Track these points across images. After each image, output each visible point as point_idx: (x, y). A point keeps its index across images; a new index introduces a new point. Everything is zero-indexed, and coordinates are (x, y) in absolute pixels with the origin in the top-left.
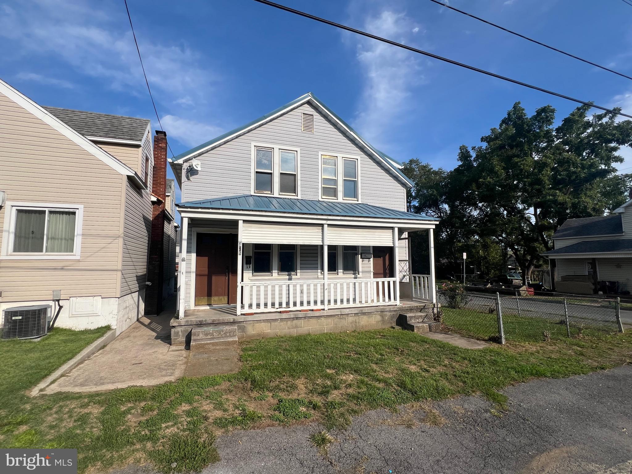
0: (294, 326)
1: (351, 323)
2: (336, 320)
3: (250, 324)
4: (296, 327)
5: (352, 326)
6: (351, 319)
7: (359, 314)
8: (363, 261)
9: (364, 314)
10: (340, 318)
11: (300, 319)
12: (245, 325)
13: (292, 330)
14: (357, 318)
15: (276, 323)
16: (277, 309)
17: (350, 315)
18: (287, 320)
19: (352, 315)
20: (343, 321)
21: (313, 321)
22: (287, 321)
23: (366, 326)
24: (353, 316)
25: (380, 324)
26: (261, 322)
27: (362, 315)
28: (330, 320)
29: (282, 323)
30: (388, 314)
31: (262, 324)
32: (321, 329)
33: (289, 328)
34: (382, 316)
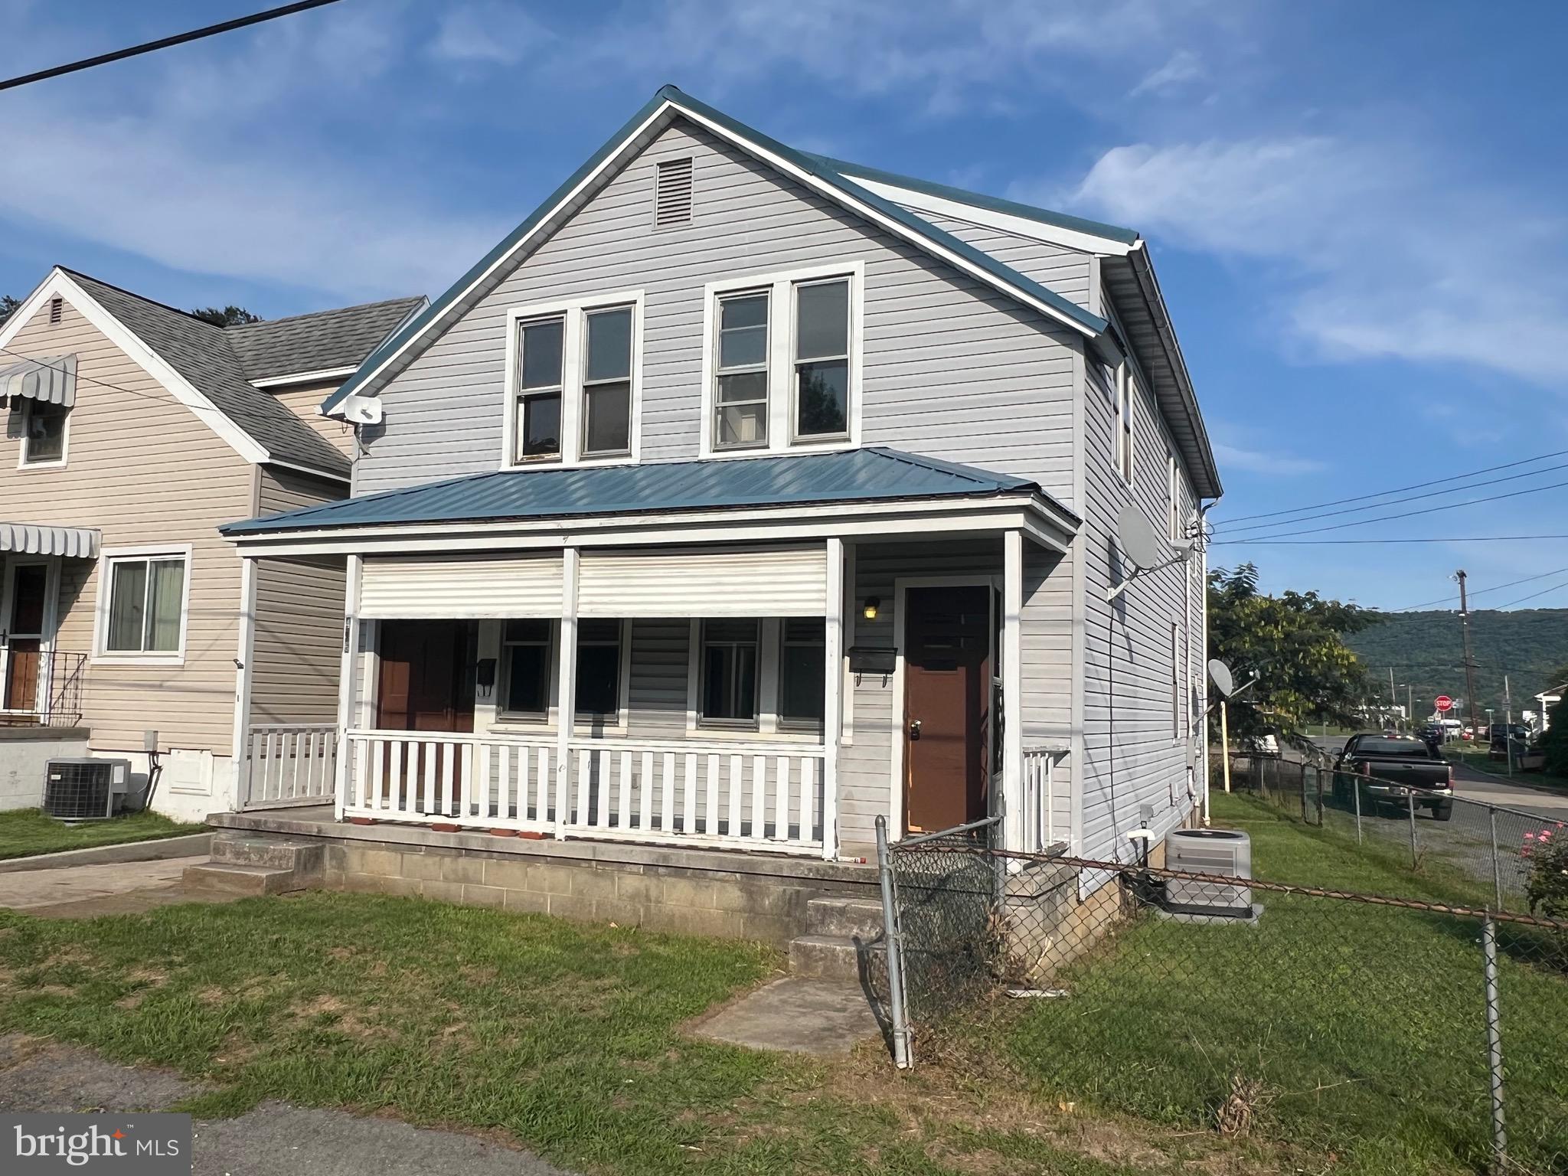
0: (460, 873)
1: (633, 897)
2: (582, 877)
3: (357, 848)
4: (466, 879)
5: (636, 912)
6: (631, 883)
7: (661, 870)
8: (858, 681)
9: (679, 871)
10: (596, 874)
11: (477, 857)
12: (346, 849)
13: (454, 886)
14: (651, 883)
15: (416, 857)
16: (427, 814)
17: (628, 868)
18: (442, 852)
19: (634, 868)
20: (604, 883)
21: (514, 869)
22: (444, 856)
23: (684, 918)
24: (638, 874)
25: (740, 921)
26: (381, 849)
27: (669, 875)
28: (562, 874)
29: (429, 861)
30: (776, 889)
31: (383, 853)
32: (534, 899)
33: (446, 878)
34: (750, 893)
